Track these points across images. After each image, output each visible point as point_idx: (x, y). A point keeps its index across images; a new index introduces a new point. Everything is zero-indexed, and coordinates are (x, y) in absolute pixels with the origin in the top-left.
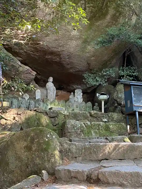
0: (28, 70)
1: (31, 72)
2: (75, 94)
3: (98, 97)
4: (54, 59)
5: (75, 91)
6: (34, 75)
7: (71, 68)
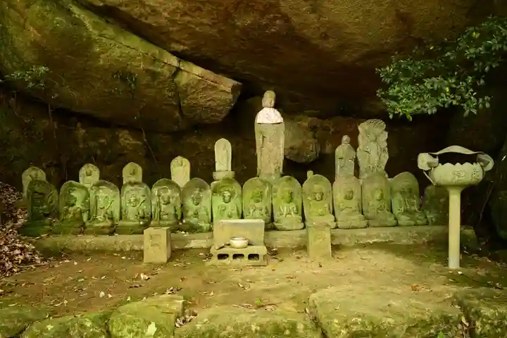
0: (202, 77)
1: (216, 85)
2: (360, 138)
3: (427, 172)
4: (266, 26)
5: (360, 128)
6: (229, 90)
7: (342, 47)
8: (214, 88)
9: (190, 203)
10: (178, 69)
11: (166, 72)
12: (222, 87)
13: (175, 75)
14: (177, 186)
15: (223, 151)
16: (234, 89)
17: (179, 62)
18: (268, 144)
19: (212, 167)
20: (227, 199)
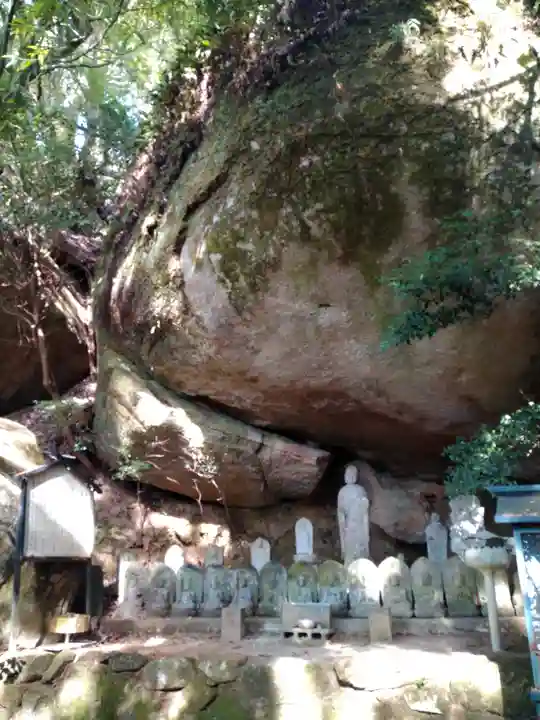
0: (285, 452)
1: (299, 458)
5: (451, 505)
8: (296, 461)
9: (266, 586)
10: (262, 445)
11: (249, 450)
12: (306, 461)
13: (258, 451)
14: (255, 570)
15: (304, 532)
16: (319, 461)
17: (263, 436)
18: (351, 524)
19: (293, 549)
20: (301, 583)
